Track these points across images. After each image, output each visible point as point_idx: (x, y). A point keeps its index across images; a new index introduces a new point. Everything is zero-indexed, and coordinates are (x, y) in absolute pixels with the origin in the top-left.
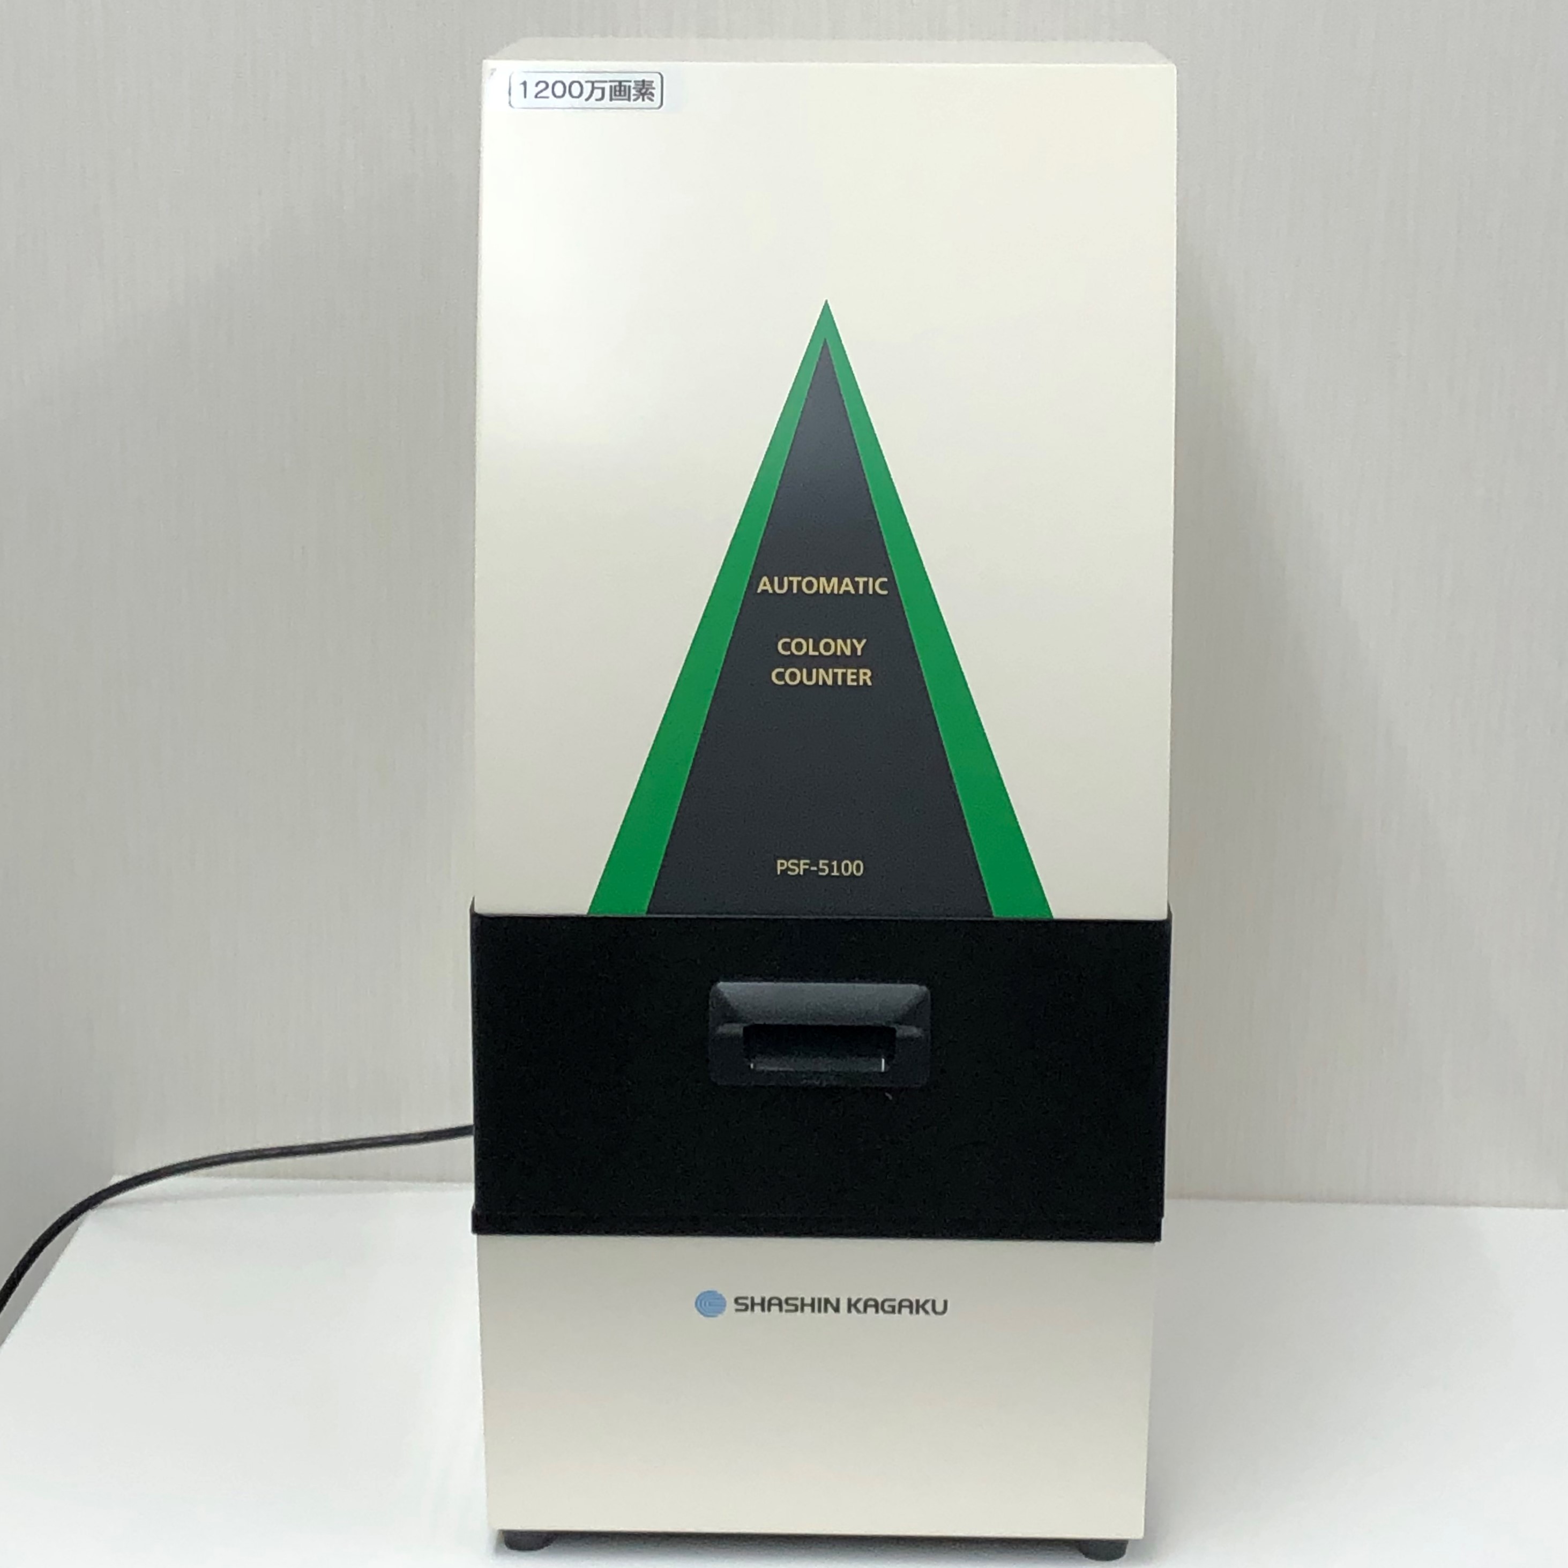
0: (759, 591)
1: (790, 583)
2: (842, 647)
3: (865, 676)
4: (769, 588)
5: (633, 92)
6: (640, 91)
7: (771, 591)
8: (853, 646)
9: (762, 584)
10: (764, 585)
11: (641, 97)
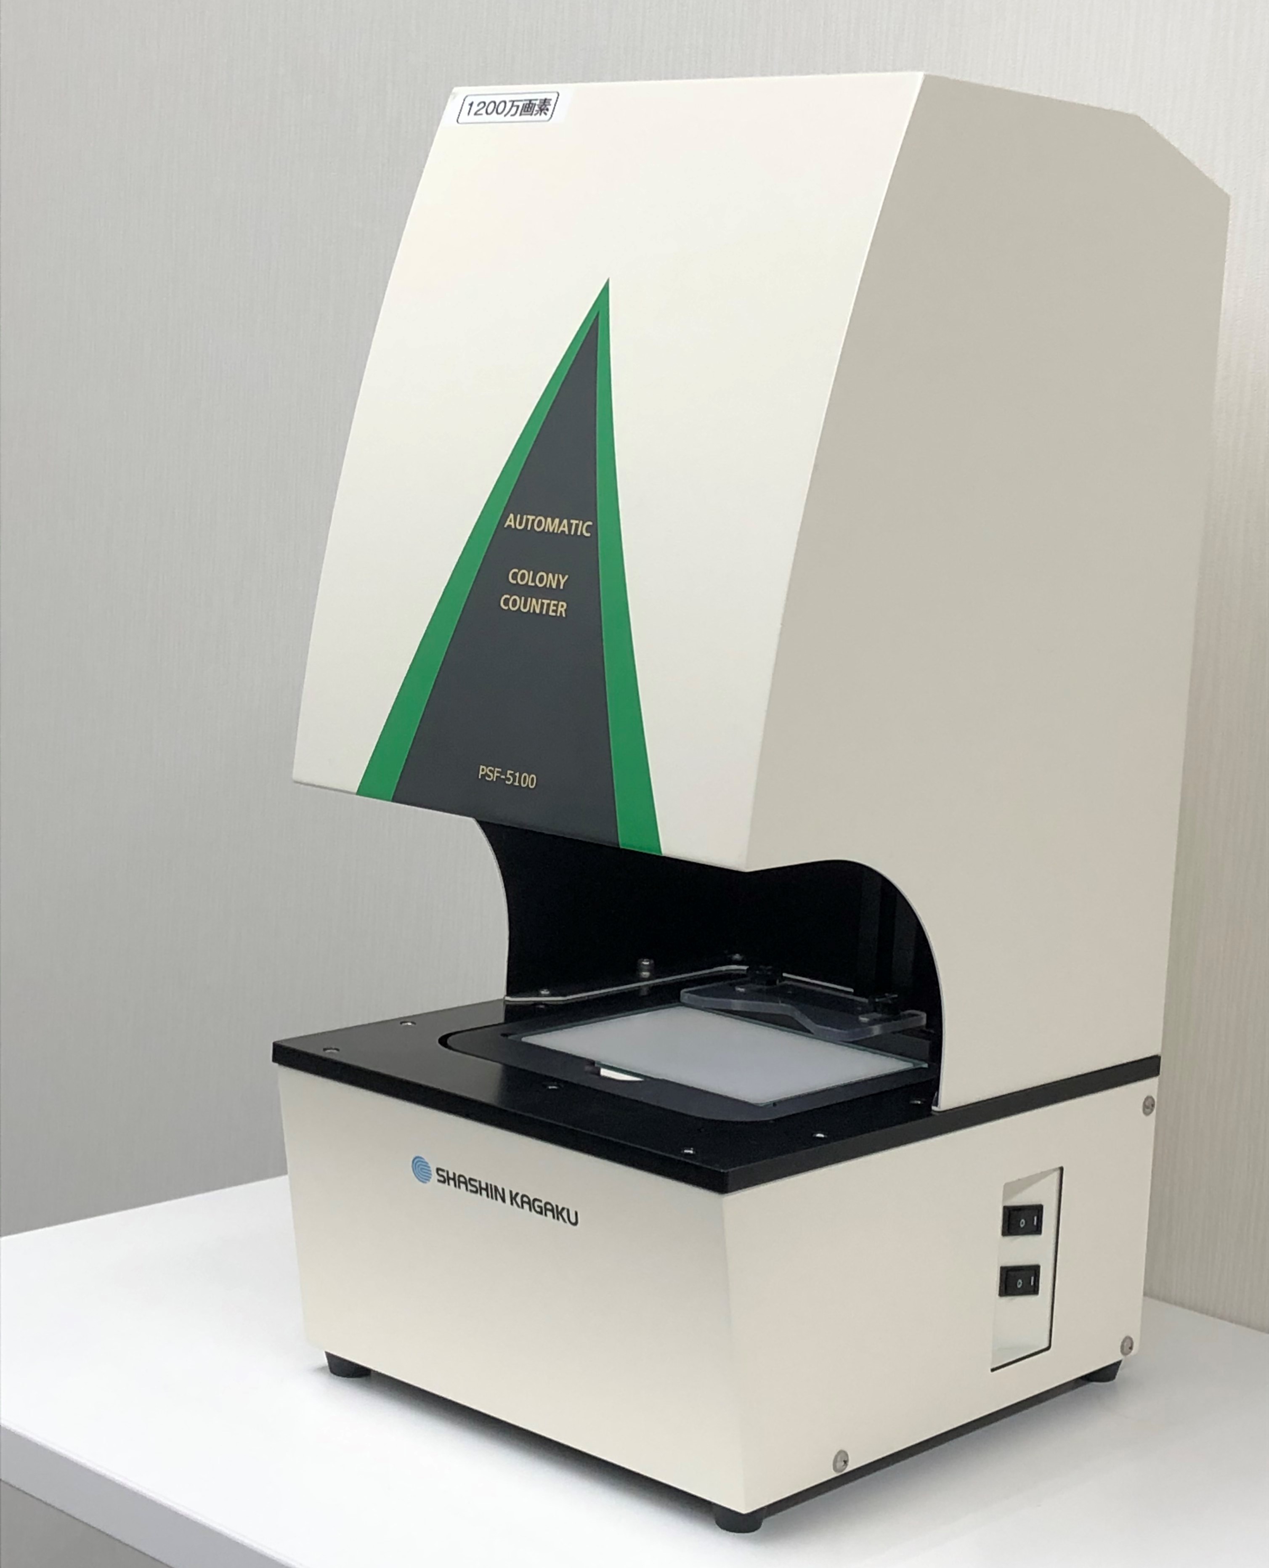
0: (506, 526)
1: (527, 520)
2: (551, 580)
3: (562, 607)
4: (512, 524)
5: (536, 108)
6: (540, 108)
7: (513, 526)
8: (559, 580)
9: (509, 520)
10: (510, 522)
11: (540, 112)
